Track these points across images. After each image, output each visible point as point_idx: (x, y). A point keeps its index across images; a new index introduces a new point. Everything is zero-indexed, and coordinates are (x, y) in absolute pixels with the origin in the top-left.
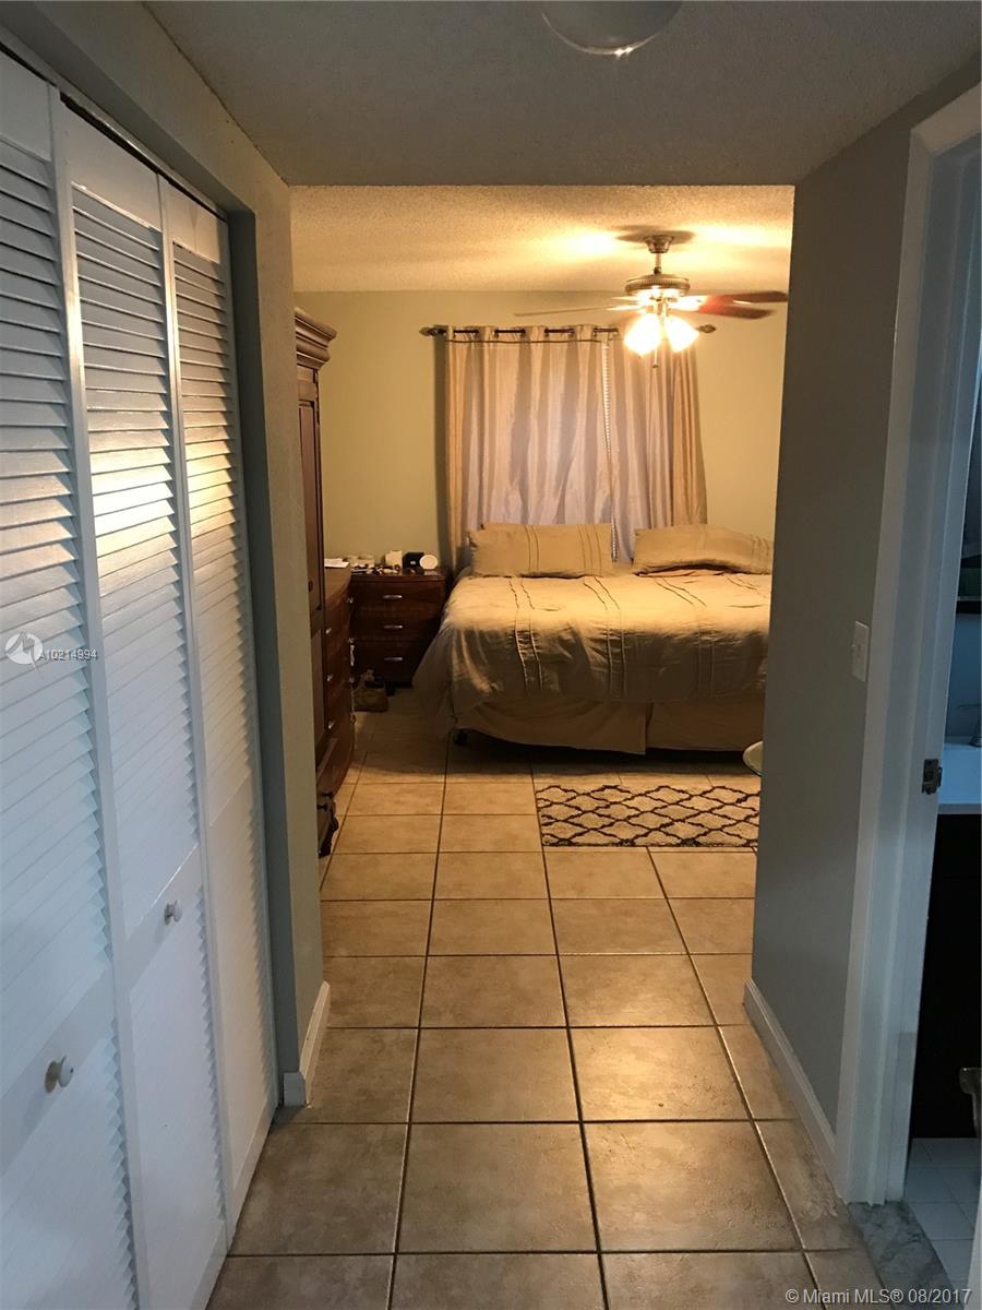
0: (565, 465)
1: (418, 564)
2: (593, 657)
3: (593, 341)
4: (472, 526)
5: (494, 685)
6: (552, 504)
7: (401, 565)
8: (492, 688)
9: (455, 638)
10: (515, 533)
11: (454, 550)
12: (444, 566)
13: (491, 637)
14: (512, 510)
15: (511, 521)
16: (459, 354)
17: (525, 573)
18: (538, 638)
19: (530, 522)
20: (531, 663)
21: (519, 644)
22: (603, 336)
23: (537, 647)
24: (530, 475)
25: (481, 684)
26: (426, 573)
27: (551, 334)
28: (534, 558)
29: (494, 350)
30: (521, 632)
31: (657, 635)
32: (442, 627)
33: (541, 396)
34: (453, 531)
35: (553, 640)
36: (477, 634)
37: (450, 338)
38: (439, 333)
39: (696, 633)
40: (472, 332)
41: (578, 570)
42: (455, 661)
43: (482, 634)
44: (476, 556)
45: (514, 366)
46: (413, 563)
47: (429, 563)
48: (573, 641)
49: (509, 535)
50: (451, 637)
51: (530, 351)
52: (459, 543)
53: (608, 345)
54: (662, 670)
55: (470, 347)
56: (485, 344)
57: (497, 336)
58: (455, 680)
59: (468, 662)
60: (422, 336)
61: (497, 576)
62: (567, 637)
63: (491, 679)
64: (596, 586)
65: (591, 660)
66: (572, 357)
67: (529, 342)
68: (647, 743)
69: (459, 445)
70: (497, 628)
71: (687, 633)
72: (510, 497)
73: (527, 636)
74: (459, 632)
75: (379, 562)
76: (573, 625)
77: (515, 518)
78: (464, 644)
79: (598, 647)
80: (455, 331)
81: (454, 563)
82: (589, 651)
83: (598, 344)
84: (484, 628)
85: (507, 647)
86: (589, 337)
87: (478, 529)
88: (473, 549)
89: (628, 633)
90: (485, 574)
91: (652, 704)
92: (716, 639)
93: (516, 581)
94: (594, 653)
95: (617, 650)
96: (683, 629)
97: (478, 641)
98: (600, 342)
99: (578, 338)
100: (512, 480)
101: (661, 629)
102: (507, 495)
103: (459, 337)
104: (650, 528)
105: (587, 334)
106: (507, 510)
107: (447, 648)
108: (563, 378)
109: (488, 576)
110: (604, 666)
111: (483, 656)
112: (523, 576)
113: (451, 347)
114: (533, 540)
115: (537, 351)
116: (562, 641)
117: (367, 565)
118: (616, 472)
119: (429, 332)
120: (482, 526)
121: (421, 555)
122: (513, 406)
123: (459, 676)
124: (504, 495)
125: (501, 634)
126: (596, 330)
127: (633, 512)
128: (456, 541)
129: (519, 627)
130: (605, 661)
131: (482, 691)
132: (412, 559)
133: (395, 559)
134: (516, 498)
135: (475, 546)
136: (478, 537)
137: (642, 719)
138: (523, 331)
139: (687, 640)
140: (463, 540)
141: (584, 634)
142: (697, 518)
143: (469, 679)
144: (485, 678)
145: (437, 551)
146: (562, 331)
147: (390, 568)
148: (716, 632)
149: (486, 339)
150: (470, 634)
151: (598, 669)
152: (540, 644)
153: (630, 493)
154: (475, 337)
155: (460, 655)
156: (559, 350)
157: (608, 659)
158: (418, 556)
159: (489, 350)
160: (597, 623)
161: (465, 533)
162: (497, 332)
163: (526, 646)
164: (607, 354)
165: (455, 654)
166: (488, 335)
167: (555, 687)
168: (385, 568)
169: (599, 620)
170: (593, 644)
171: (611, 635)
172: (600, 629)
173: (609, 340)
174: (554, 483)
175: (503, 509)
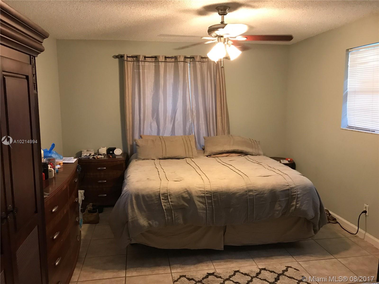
0: (174, 112)
1: (113, 153)
2: (199, 205)
3: (185, 62)
4: (137, 137)
5: (150, 222)
6: (169, 126)
7: (106, 153)
8: (149, 224)
9: (129, 199)
10: (156, 140)
11: (129, 146)
12: (125, 153)
13: (148, 197)
14: (153, 130)
15: (153, 134)
16: (129, 66)
17: (161, 157)
18: (171, 197)
19: (161, 135)
20: (169, 210)
21: (162, 200)
22: (188, 60)
23: (171, 202)
24: (160, 115)
25: (143, 222)
26: (117, 157)
27: (167, 59)
28: (164, 151)
29: (144, 65)
30: (163, 194)
31: (228, 193)
32: (123, 193)
33: (164, 83)
34: (128, 138)
35: (179, 197)
36: (141, 196)
37: (125, 59)
38: (121, 57)
39: (247, 191)
40: (135, 57)
41: (183, 155)
42: (130, 211)
43: (143, 196)
44: (139, 150)
45: (153, 72)
46: (111, 152)
47: (118, 152)
48: (189, 198)
49: (153, 141)
50: (127, 198)
51: (159, 66)
52: (131, 143)
53: (190, 64)
54: (231, 209)
55: (134, 64)
56: (140, 62)
57: (145, 59)
58: (130, 221)
59: (136, 211)
60: (113, 58)
61: (148, 159)
62: (186, 195)
63: (149, 219)
64: (193, 164)
65: (198, 207)
66: (176, 69)
67: (159, 62)
68: (224, 244)
69: (130, 103)
70: (151, 193)
71: (242, 191)
72: (152, 124)
73: (166, 196)
74: (131, 195)
75: (96, 152)
76: (188, 189)
77: (155, 133)
78: (134, 201)
79: (201, 200)
80: (127, 57)
81: (129, 152)
82: (197, 203)
83: (186, 63)
84: (144, 193)
85: (156, 202)
86: (182, 60)
87: (139, 138)
88: (137, 147)
89: (215, 193)
90: (143, 158)
91: (226, 226)
92: (255, 194)
93: (157, 161)
94: (199, 203)
95: (210, 201)
96: (240, 190)
97: (141, 199)
98: (187, 62)
99: (178, 61)
100: (153, 117)
101: (230, 190)
102: (151, 124)
103: (129, 59)
104: (208, 136)
105: (182, 59)
106: (151, 129)
107: (125, 204)
108: (172, 77)
109: (144, 159)
110: (203, 209)
111: (144, 207)
112: (160, 159)
113: (126, 63)
114: (163, 142)
115: (162, 65)
116: (184, 198)
117: (90, 154)
118: (195, 114)
119: (116, 57)
120: (141, 137)
121: (115, 149)
122: (153, 88)
123: (132, 218)
124: (149, 123)
125: (153, 196)
126: (186, 58)
127: (201, 130)
128: (130, 142)
129: (162, 192)
130: (204, 207)
131: (144, 226)
132: (110, 151)
133: (103, 151)
134: (154, 125)
135: (138, 146)
136: (140, 142)
137: (222, 233)
138: (156, 57)
139: (242, 195)
140: (133, 142)
141: (194, 194)
142: (226, 132)
143: (137, 220)
144: (145, 219)
145: (121, 147)
146: (172, 58)
147: (101, 155)
148: (255, 190)
149: (141, 60)
150: (137, 196)
151: (201, 211)
152: (172, 200)
153: (200, 122)
154: (136, 59)
155: (132, 208)
156: (171, 65)
157: (206, 206)
158: (113, 149)
159: (142, 65)
160: (200, 188)
161: (134, 140)
162: (145, 57)
163: (166, 201)
164: (190, 68)
165: (129, 207)
166: (141, 58)
167: (181, 221)
168: (98, 155)
169: (201, 186)
170: (198, 199)
171: (207, 194)
172: (201, 191)
173: (190, 62)
174: (170, 118)
175: (149, 129)
